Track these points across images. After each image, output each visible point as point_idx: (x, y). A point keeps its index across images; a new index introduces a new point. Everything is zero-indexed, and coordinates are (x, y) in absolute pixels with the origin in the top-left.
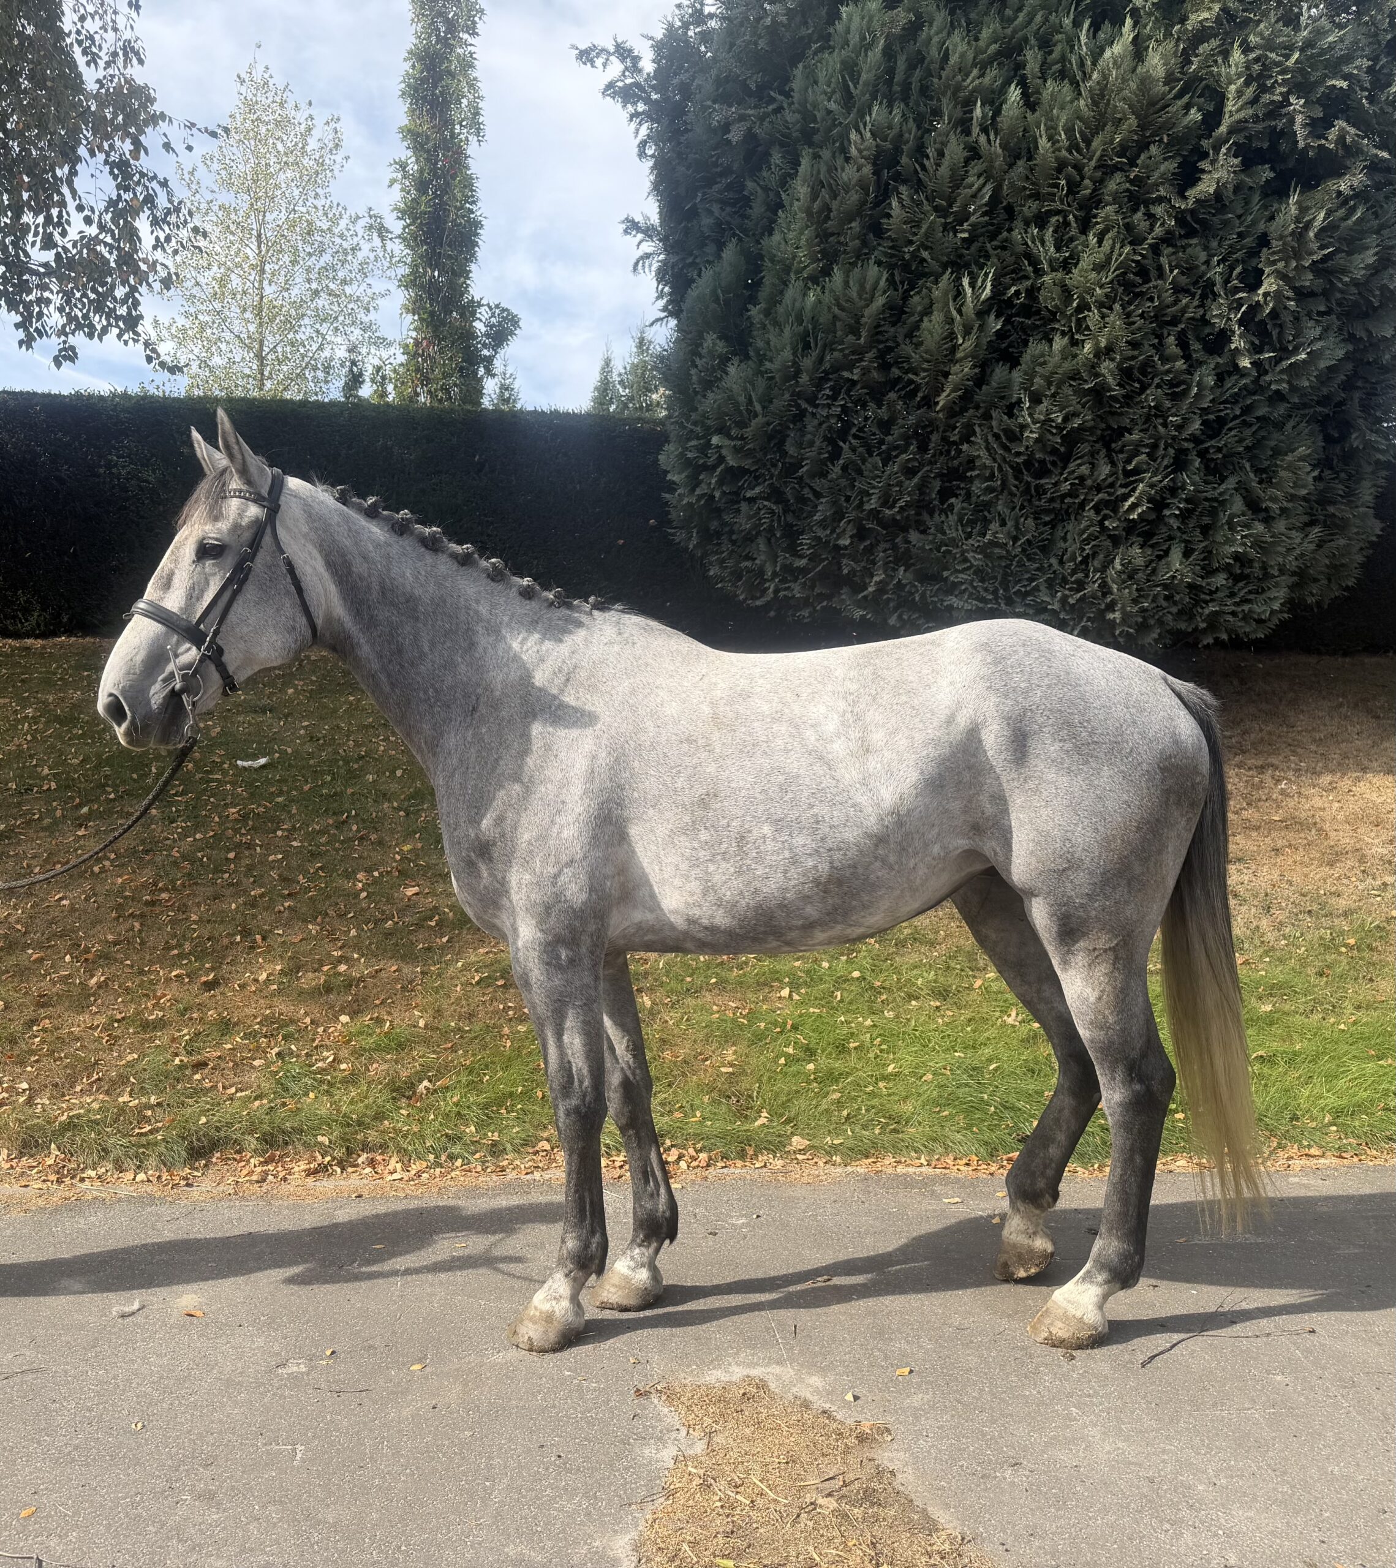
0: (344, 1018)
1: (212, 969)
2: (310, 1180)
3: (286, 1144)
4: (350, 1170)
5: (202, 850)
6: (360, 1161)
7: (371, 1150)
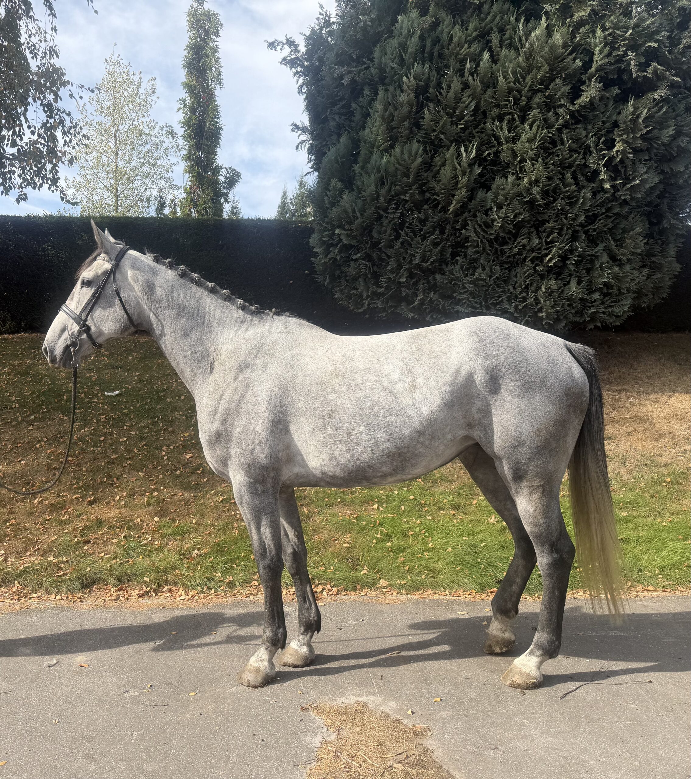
0: (156, 519)
1: (93, 494)
2: (140, 599)
3: (128, 581)
4: (159, 594)
5: (88, 436)
6: (164, 590)
7: (170, 584)
